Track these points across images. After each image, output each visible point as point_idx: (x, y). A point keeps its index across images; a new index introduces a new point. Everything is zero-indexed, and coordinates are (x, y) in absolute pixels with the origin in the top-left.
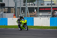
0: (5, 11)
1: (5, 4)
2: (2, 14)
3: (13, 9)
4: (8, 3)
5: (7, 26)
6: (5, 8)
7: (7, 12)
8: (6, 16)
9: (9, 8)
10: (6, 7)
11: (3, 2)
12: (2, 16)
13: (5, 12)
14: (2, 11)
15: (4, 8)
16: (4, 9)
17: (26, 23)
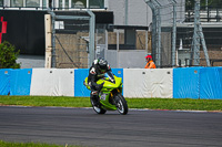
1: (112, 13)
2: (103, 52)
3: (146, 33)
4: (126, 10)
6: (115, 30)
7: (123, 47)
8: (119, 61)
10: (118, 28)
11: (108, 6)
13: (112, 47)
14: (101, 41)
15: (110, 30)
16: (109, 35)
17: (120, 88)
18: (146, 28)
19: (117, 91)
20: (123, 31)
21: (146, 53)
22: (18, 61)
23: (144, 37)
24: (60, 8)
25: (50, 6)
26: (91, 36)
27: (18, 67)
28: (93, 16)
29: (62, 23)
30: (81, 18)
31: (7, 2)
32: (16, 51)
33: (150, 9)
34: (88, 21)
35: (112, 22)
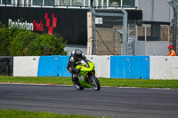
0: (141, 35)
2: (133, 43)
3: (168, 27)
4: (153, 9)
5: (147, 80)
6: (144, 25)
7: (149, 39)
8: (147, 50)
9: (156, 25)
10: (146, 23)
11: (138, 5)
12: (131, 51)
13: (141, 38)
14: (132, 34)
15: (140, 25)
16: (139, 29)
17: (93, 71)
18: (169, 24)
19: (92, 73)
20: (149, 26)
21: (168, 44)
22: (65, 49)
23: (167, 30)
24: (100, 7)
25: (92, 5)
26: (125, 29)
27: (66, 54)
28: (126, 13)
29: (101, 19)
30: (116, 15)
31: (57, 2)
32: (64, 41)
33: (172, 9)
34: (122, 18)
35: (141, 19)
